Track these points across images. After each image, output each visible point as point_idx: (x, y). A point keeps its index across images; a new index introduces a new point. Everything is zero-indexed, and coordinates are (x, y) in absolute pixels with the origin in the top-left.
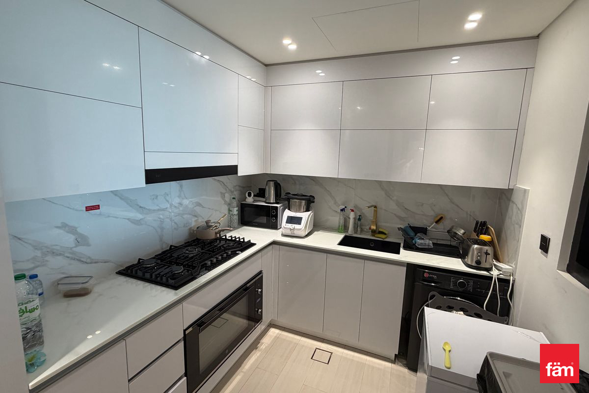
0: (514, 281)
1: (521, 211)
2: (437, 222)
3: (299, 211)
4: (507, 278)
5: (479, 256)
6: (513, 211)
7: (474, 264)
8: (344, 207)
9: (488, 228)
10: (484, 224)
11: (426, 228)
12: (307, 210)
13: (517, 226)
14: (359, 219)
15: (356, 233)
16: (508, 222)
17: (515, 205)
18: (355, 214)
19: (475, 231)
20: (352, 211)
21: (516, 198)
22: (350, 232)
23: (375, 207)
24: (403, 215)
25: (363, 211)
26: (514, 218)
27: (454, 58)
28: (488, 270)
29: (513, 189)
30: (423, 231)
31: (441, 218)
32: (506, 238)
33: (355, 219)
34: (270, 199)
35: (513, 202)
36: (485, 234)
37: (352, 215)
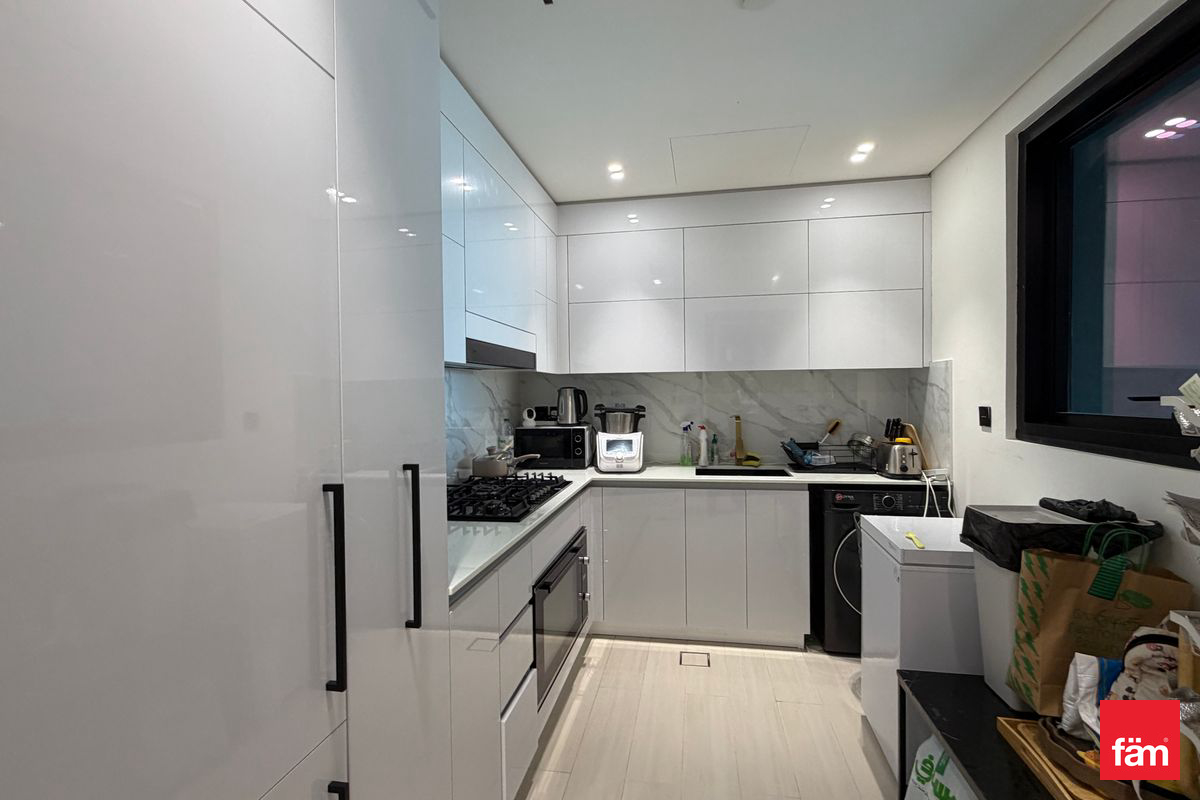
0: (952, 486)
1: (946, 393)
2: (831, 431)
3: (623, 431)
4: (943, 483)
5: (904, 459)
6: (933, 396)
7: (898, 472)
8: (689, 423)
9: (904, 427)
10: (897, 422)
11: (817, 443)
12: (635, 430)
13: (943, 414)
14: (715, 441)
15: (710, 464)
16: (928, 413)
17: (934, 388)
18: (708, 433)
19: (886, 435)
20: (703, 428)
21: (935, 377)
22: (703, 462)
23: (738, 418)
24: (779, 427)
25: (718, 428)
26: (936, 405)
27: (827, 200)
28: (917, 477)
29: (928, 368)
30: (814, 447)
31: (837, 424)
32: (930, 436)
33: (707, 440)
34: (567, 420)
35: (932, 385)
36: (901, 437)
37: (703, 436)
